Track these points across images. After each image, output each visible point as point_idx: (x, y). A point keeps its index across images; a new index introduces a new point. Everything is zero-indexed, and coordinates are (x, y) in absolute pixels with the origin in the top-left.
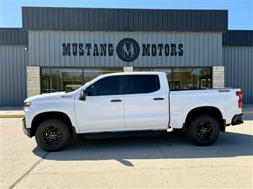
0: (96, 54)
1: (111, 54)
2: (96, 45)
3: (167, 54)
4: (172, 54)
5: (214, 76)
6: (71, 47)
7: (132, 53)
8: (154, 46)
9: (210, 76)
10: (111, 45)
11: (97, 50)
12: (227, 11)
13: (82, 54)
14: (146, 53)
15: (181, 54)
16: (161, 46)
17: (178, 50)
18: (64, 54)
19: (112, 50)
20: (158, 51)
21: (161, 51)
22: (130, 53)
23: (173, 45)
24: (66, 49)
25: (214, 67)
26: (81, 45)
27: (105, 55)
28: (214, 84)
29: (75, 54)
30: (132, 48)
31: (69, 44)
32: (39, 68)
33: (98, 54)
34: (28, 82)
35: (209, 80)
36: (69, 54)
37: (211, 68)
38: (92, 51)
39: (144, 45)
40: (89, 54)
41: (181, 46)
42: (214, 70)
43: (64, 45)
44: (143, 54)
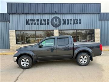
0: (41, 24)
1: (48, 24)
2: (41, 20)
3: (74, 24)
4: (76, 24)
5: (95, 33)
6: (30, 21)
7: (58, 23)
8: (68, 20)
9: (94, 33)
10: (48, 20)
11: (42, 22)
12: (100, 4)
13: (35, 24)
14: (64, 23)
15: (80, 23)
16: (71, 20)
17: (79, 22)
18: (26, 24)
19: (49, 22)
20: (70, 22)
21: (71, 22)
22: (57, 23)
23: (77, 20)
24: (28, 22)
25: (95, 29)
26: (34, 20)
27: (46, 24)
28: (95, 37)
29: (32, 24)
30: (58, 21)
31: (29, 20)
32: (15, 31)
33: (42, 24)
34: (10, 37)
35: (93, 35)
36: (29, 24)
37: (94, 30)
38: (39, 23)
39: (63, 20)
40: (38, 24)
41: (80, 20)
42: (95, 31)
43: (26, 20)
44: (63, 24)
